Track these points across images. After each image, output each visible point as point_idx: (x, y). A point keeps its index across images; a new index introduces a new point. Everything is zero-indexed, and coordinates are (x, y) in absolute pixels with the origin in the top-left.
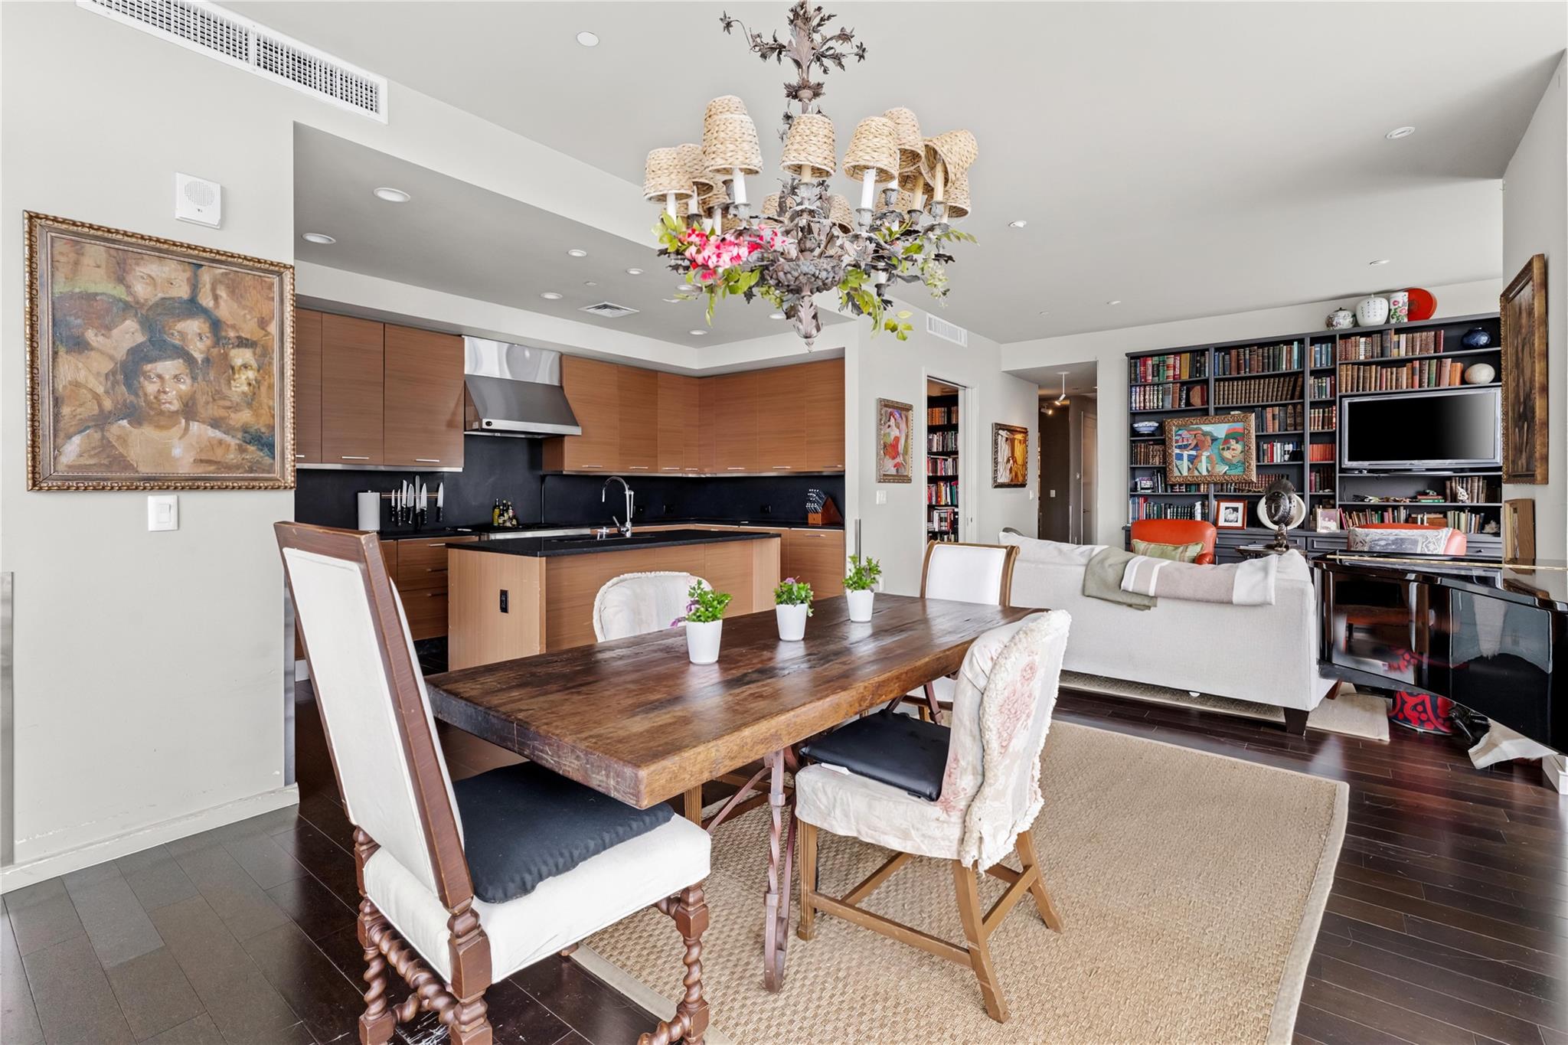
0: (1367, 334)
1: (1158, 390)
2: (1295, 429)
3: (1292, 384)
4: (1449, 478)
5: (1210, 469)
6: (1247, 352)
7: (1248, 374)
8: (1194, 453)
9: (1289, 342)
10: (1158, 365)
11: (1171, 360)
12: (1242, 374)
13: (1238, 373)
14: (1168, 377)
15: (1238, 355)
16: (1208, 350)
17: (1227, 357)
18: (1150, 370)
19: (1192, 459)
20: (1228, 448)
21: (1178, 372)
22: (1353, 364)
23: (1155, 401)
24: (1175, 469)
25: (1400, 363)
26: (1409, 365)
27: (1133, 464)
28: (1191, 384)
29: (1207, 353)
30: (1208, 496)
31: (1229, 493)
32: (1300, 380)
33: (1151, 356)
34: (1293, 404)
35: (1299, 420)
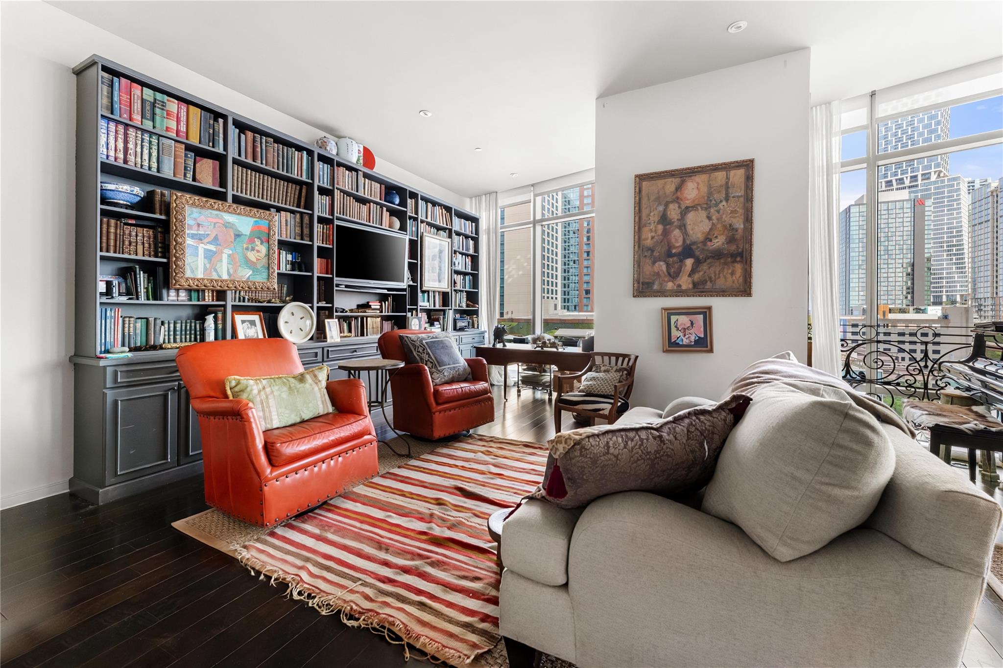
0: (350, 169)
1: (150, 142)
2: (302, 240)
3: (297, 193)
5: (231, 271)
6: (264, 141)
7: (264, 168)
8: (212, 248)
9: (300, 149)
10: (153, 105)
11: (173, 106)
12: (258, 164)
13: (254, 162)
14: (168, 129)
15: (254, 141)
16: (224, 117)
17: (243, 136)
18: (137, 106)
19: (210, 256)
20: (253, 249)
21: (183, 128)
22: (341, 191)
23: (146, 157)
24: (187, 268)
25: (365, 201)
26: (368, 204)
27: (101, 251)
28: (200, 153)
29: (221, 121)
30: (224, 306)
31: (246, 304)
32: (304, 191)
33: (143, 84)
34: (302, 213)
35: (306, 231)
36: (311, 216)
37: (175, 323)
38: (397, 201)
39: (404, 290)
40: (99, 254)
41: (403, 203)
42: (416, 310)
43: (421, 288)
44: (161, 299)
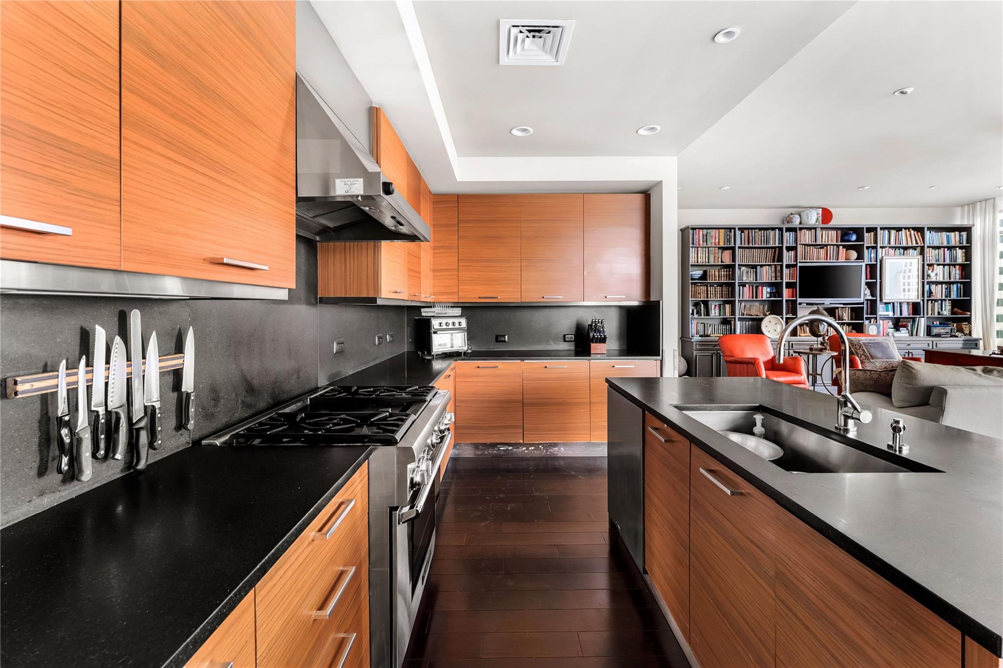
0: (810, 229)
2: (776, 279)
3: (772, 254)
4: (837, 308)
6: (753, 232)
7: (754, 246)
9: (773, 229)
10: (707, 235)
11: (714, 232)
12: (751, 245)
13: (749, 244)
14: (711, 243)
15: (749, 234)
16: (734, 229)
17: (743, 234)
18: (701, 238)
21: (717, 241)
22: (803, 245)
23: (704, 257)
25: (822, 246)
26: (825, 248)
27: (692, 298)
28: (724, 249)
29: (733, 230)
30: (735, 318)
31: (745, 317)
32: (777, 252)
33: (703, 229)
34: (775, 265)
35: (779, 274)
36: (782, 266)
37: (715, 326)
38: (854, 237)
39: (863, 303)
40: (691, 299)
41: (860, 238)
42: (876, 318)
43: (881, 300)
44: (709, 316)
